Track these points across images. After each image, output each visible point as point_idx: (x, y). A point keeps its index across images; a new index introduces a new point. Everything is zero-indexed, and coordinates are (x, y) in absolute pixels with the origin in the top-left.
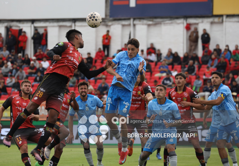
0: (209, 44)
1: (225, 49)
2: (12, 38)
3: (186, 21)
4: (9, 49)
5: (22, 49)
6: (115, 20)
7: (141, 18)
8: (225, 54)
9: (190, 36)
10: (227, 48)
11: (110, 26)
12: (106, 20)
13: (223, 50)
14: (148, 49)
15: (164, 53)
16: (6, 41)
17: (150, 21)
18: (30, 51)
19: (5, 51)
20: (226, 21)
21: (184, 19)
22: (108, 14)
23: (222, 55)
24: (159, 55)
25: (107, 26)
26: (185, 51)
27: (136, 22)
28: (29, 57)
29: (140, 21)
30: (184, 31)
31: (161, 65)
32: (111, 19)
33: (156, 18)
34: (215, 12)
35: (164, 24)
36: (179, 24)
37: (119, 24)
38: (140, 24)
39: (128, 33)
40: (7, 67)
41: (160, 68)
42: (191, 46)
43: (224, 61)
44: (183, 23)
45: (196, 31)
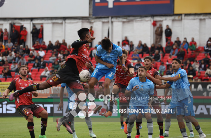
0: (171, 37)
1: (184, 41)
2: (15, 32)
3: (153, 19)
4: (13, 41)
5: (23, 41)
6: (97, 18)
7: (117, 17)
8: (183, 45)
9: (156, 31)
10: (185, 40)
11: (93, 23)
12: (90, 18)
13: (182, 41)
14: (123, 41)
15: (136, 44)
16: (10, 35)
17: (125, 19)
18: (29, 43)
19: (9, 43)
20: (184, 19)
21: (151, 17)
22: (91, 13)
23: (182, 46)
24: (132, 46)
25: (90, 23)
26: (152, 43)
27: (113, 20)
28: (29, 48)
29: (116, 19)
30: (151, 27)
31: (133, 54)
32: (94, 17)
33: (129, 16)
34: (176, 12)
35: (136, 21)
36: (147, 21)
37: (100, 21)
38: (117, 21)
39: (107, 29)
40: (11, 56)
41: (132, 56)
42: (157, 39)
43: (183, 50)
44: (151, 21)
45: (161, 27)
